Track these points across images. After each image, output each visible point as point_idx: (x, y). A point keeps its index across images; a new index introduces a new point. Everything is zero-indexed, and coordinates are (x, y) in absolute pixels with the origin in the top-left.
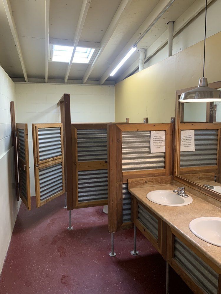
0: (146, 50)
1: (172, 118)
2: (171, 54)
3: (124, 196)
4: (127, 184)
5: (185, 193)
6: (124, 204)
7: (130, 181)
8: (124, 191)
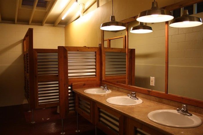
0: (84, 4)
1: (99, 44)
2: (98, 6)
3: (69, 95)
4: (71, 86)
5: (107, 88)
6: (70, 100)
7: (73, 84)
8: (69, 91)
